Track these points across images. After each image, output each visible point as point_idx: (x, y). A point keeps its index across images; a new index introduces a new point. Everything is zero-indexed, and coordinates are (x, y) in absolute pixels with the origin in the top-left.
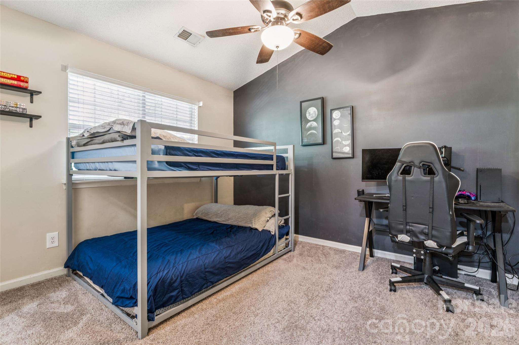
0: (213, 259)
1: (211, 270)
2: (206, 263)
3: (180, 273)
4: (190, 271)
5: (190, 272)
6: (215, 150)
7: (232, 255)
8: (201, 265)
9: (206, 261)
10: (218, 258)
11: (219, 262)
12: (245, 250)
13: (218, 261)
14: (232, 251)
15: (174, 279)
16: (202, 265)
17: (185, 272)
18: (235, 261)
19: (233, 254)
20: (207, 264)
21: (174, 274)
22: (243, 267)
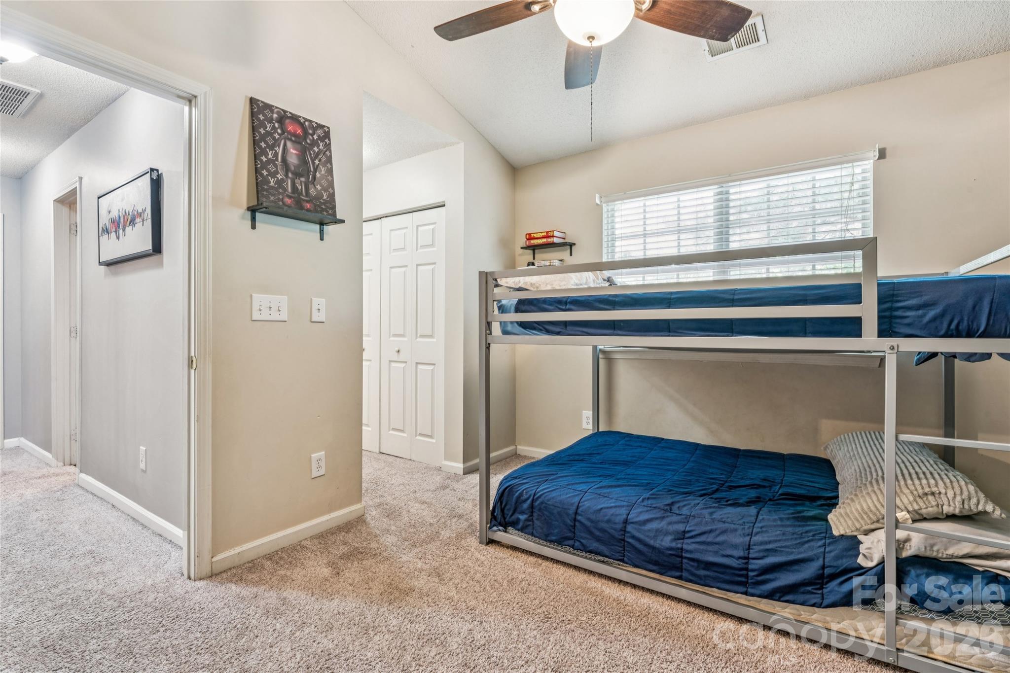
0: (600, 507)
1: (588, 523)
2: (583, 505)
3: (534, 495)
4: (548, 500)
5: (549, 503)
6: (610, 295)
7: (649, 526)
8: (572, 504)
9: (586, 503)
10: (612, 511)
11: (609, 521)
12: (698, 540)
13: (606, 518)
14: (657, 518)
15: (525, 497)
16: (574, 503)
17: (543, 497)
18: (652, 542)
19: (654, 525)
20: (584, 507)
21: (528, 489)
22: (678, 574)
